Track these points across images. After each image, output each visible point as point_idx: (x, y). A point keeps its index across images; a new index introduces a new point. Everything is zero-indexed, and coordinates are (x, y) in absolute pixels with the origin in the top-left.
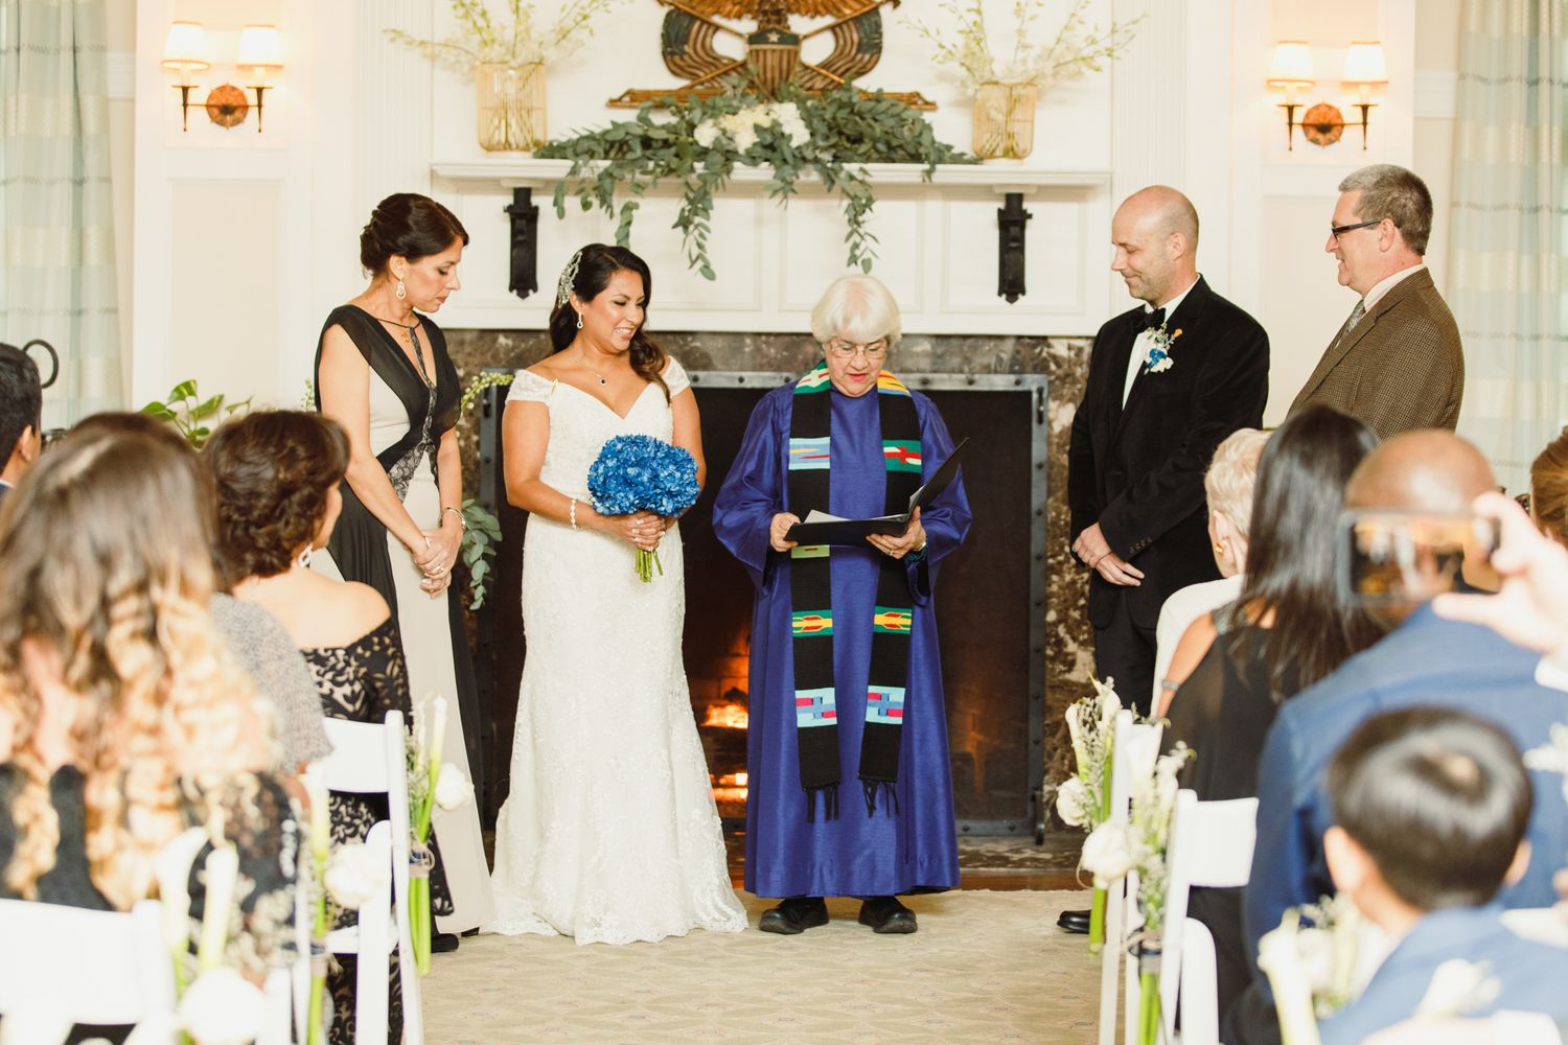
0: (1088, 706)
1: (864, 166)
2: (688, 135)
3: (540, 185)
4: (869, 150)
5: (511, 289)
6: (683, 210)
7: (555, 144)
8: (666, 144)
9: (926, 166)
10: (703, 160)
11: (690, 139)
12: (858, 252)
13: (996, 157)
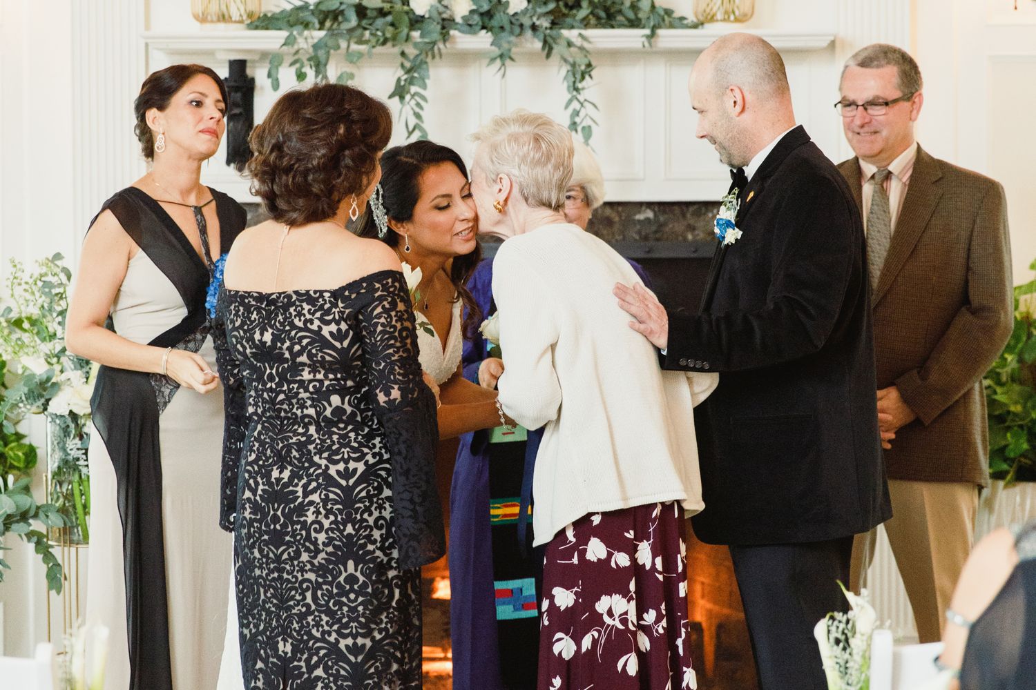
0: (840, 622)
1: (584, 32)
2: (404, 4)
3: (256, 57)
4: (587, 16)
5: (228, 162)
6: (399, 80)
7: (269, 15)
8: (382, 13)
9: (647, 31)
10: (419, 29)
11: (406, 8)
12: (577, 120)
13: (717, 21)
